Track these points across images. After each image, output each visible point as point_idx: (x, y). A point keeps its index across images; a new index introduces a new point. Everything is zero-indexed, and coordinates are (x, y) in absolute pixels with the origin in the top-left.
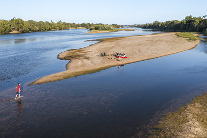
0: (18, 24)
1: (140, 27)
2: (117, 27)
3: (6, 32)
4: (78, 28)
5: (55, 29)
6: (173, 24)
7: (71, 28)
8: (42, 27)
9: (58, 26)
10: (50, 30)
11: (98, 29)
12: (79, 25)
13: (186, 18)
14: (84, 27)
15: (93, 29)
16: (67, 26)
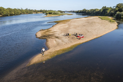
0: (1, 10)
1: (75, 12)
2: (61, 12)
4: (38, 13)
5: (24, 13)
6: (95, 11)
7: (34, 13)
8: (16, 12)
9: (26, 12)
10: (21, 14)
11: (51, 14)
12: (38, 11)
13: (103, 8)
14: (42, 12)
15: (48, 14)
16: (31, 12)
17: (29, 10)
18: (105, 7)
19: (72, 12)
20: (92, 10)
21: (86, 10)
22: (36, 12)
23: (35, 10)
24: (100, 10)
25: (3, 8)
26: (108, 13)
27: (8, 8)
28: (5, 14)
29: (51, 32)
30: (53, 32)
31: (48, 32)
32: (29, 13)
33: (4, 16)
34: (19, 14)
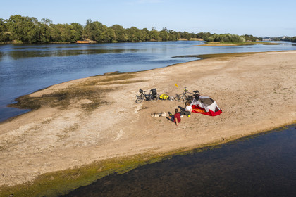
0: (93, 29)
2: (252, 39)
3: (73, 40)
4: (191, 39)
5: (156, 39)
7: (181, 39)
8: (133, 36)
9: (160, 36)
10: (146, 40)
11: (218, 41)
12: (193, 36)
14: (201, 38)
15: (211, 41)
16: (175, 36)
19: (282, 40)
22: (187, 36)
23: (185, 32)
25: (100, 24)
28: (102, 37)
29: (125, 80)
30: (131, 82)
31: (113, 81)
32: (169, 40)
33: (100, 42)
34: (143, 41)
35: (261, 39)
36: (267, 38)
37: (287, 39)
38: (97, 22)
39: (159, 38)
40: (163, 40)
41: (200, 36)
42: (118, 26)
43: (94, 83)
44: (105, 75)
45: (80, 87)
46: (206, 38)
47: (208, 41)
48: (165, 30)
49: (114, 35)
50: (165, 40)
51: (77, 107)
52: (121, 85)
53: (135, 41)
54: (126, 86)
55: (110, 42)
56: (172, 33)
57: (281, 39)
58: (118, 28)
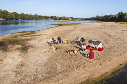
0: (3, 14)
2: (73, 19)
4: (48, 19)
6: (109, 17)
7: (43, 19)
8: (23, 17)
11: (60, 19)
12: (49, 17)
13: (119, 13)
15: (57, 19)
16: (41, 18)
17: (39, 16)
18: (122, 12)
20: (106, 16)
21: (99, 17)
22: (46, 18)
23: (45, 16)
24: (116, 16)
25: (7, 11)
26: (125, 18)
27: (14, 12)
28: (8, 17)
29: (33, 35)
30: (36, 36)
31: (26, 36)
32: (39, 19)
33: (7, 20)
34: (27, 19)
35: (76, 19)
36: (78, 19)
37: (86, 19)
38: (5, 11)
39: (34, 18)
40: (36, 19)
41: (52, 17)
42: (15, 13)
43: (16, 37)
44: (19, 33)
45: (10, 39)
46: (54, 18)
47: (56, 19)
48: (36, 15)
49: (14, 17)
50: (37, 19)
51: (15, 50)
52: (32, 37)
53: (24, 19)
54: (35, 38)
55: (12, 20)
56: (40, 16)
57: (83, 19)
58: (15, 14)
